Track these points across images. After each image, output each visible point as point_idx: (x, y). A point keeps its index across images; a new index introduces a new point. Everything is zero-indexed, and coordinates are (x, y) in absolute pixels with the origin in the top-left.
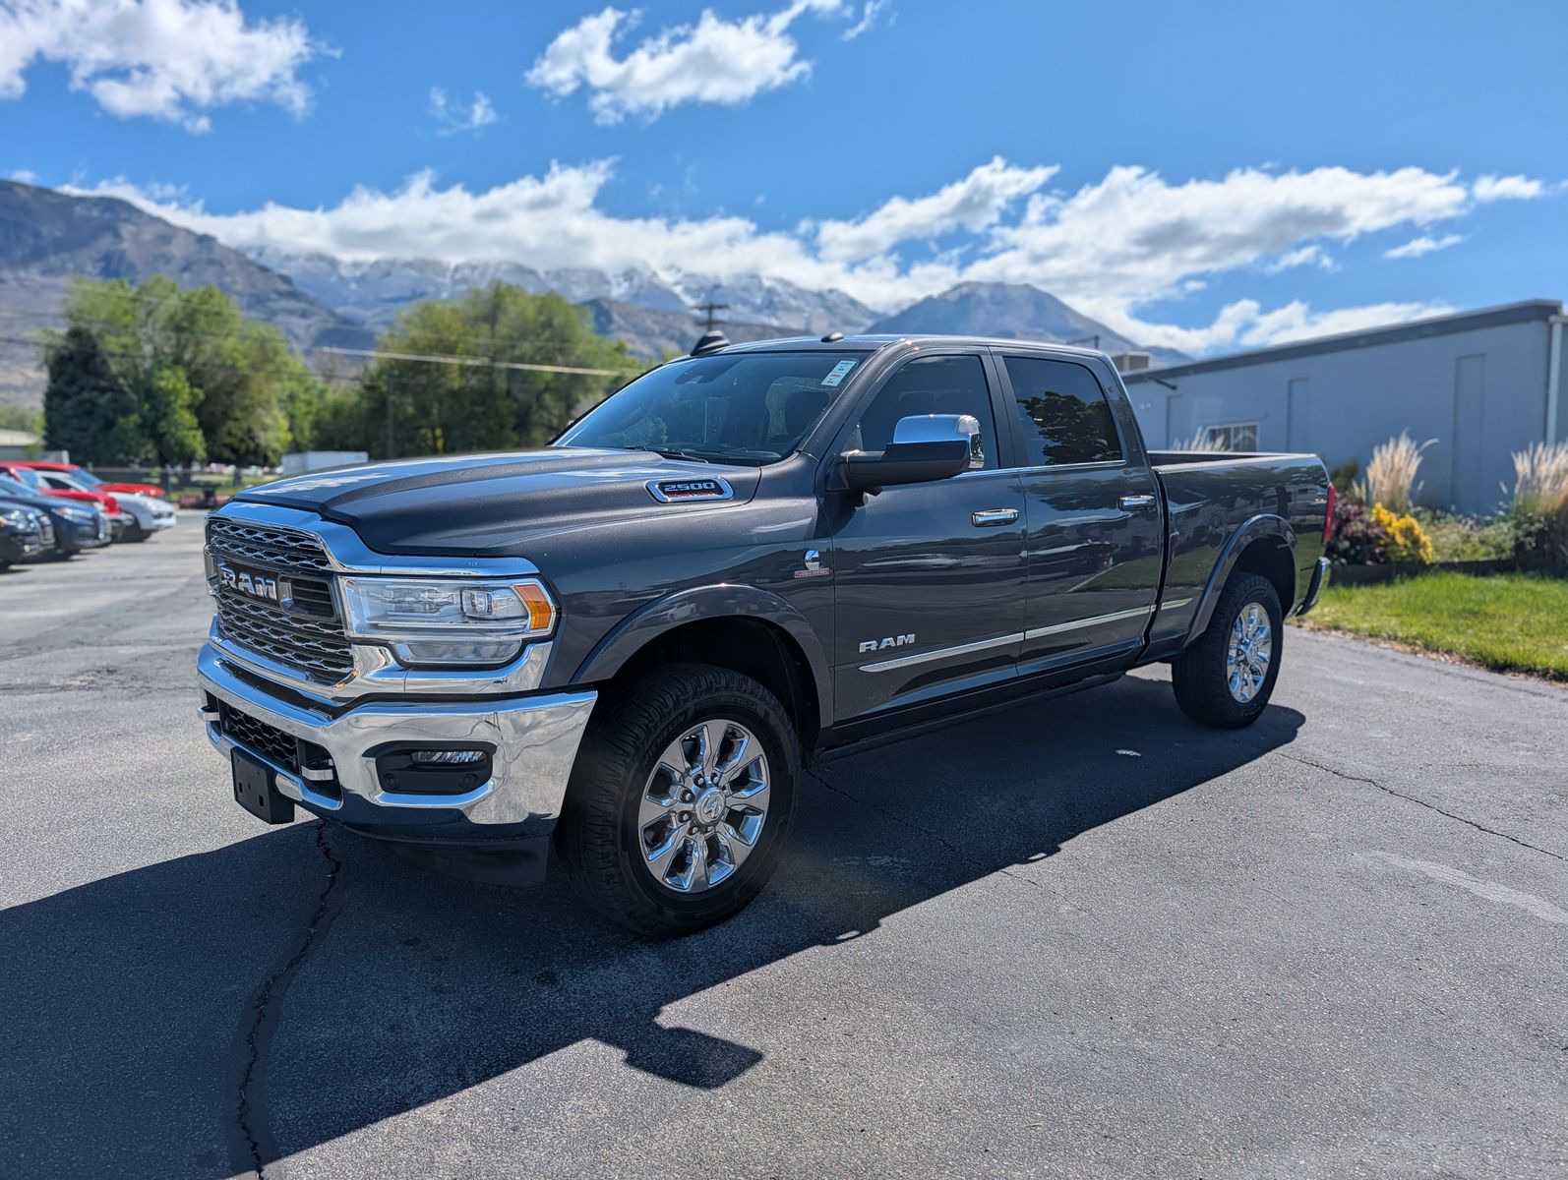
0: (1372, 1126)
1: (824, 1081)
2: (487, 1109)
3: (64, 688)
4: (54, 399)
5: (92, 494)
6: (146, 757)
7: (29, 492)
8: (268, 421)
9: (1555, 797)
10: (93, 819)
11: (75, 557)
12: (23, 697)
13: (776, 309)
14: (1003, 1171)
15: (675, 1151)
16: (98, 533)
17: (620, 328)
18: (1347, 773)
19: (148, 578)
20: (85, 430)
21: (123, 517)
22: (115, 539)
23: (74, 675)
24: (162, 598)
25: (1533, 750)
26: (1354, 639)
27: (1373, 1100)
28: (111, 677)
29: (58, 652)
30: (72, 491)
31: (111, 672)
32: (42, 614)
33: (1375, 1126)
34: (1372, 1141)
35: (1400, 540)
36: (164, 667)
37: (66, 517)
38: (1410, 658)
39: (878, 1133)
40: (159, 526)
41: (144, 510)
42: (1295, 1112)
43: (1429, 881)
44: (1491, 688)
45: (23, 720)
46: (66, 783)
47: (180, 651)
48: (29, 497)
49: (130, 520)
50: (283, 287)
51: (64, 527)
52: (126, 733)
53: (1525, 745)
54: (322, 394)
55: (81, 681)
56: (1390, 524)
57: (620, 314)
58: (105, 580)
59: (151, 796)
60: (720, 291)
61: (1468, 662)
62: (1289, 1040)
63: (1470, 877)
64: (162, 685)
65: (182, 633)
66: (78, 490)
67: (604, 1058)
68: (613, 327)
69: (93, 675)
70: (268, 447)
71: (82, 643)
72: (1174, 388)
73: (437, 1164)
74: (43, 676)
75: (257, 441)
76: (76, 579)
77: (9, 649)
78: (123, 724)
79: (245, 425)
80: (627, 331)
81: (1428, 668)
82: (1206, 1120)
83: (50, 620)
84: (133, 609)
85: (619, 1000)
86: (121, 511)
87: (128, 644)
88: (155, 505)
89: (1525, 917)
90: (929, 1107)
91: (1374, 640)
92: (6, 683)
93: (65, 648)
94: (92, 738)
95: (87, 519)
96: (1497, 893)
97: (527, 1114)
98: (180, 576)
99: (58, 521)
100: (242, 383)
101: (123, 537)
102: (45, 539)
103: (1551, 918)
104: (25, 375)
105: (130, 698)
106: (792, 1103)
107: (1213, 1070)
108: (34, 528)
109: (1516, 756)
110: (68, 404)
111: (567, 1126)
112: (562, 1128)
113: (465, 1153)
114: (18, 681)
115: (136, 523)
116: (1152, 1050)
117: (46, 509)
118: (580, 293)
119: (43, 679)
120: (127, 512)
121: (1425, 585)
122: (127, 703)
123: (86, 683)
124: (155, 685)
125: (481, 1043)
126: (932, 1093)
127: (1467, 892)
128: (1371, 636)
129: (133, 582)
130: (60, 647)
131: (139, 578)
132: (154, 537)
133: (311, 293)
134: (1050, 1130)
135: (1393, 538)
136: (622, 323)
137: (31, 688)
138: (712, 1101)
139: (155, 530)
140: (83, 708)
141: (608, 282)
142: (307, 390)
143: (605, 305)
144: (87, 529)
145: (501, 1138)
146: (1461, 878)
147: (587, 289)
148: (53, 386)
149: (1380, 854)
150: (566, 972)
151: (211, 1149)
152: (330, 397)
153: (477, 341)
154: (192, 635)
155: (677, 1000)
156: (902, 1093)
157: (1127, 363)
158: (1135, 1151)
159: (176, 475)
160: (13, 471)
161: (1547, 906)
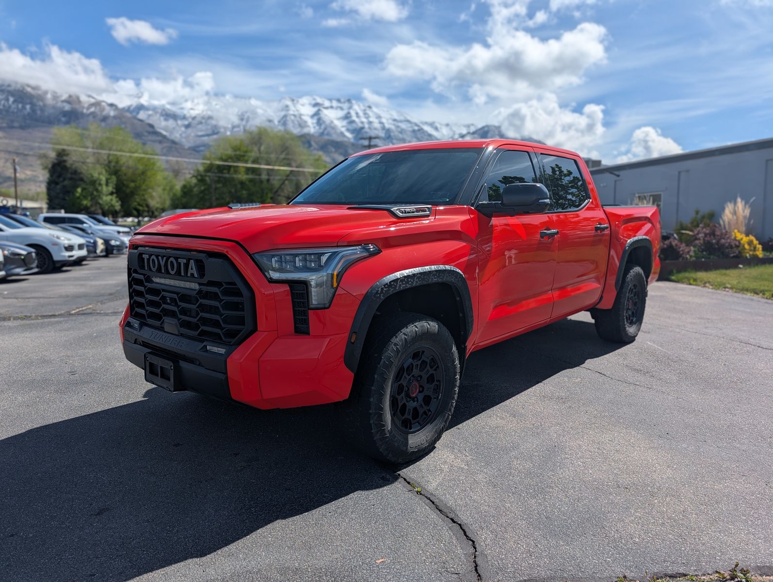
4: (51, 184)
13: (392, 139)
35: (747, 247)
50: (149, 129)
56: (741, 240)
57: (315, 142)
70: (154, 207)
72: (618, 176)
75: (148, 204)
79: (142, 198)
104: (25, 174)
110: (58, 187)
135: (744, 246)
143: (308, 137)
147: (299, 130)
157: (590, 164)
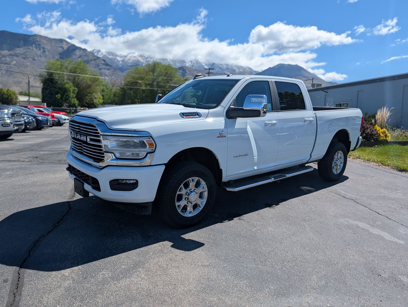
0: (315, 293)
1: (171, 271)
2: (80, 273)
3: (23, 161)
4: (44, 90)
5: (49, 114)
6: (35, 179)
7: (32, 113)
8: (96, 96)
9: (403, 206)
10: (16, 194)
11: (43, 129)
12: (12, 163)
14: (208, 298)
15: (124, 287)
16: (48, 123)
17: (188, 74)
18: (347, 197)
19: (58, 135)
20: (51, 98)
21: (56, 119)
22: (53, 125)
23: (27, 158)
24: (58, 140)
25: (403, 193)
26: (363, 161)
27: (318, 286)
28: (36, 159)
29: (26, 152)
30: (44, 113)
31: (36, 158)
32: (27, 143)
33: (316, 293)
34: (313, 296)
36: (50, 157)
37: (39, 119)
38: (377, 167)
39: (179, 286)
40: (65, 122)
41: (61, 118)
42: (295, 287)
43: (358, 227)
44: (397, 176)
45: (9, 169)
46: (13, 185)
47: (55, 153)
48: (32, 114)
49: (57, 120)
50: (103, 62)
51: (39, 122)
52: (33, 173)
53: (401, 192)
54: (111, 90)
55: (28, 160)
56: (379, 131)
57: (188, 71)
58: (47, 135)
59: (32, 189)
60: (215, 65)
61: (393, 169)
62: (301, 268)
63: (370, 227)
64: (47, 162)
65: (58, 149)
66: (45, 113)
67: (116, 261)
68: (186, 74)
69: (32, 158)
70: (96, 103)
71: (32, 150)
72: (327, 92)
73: (62, 286)
74: (19, 158)
75: (93, 101)
76: (40, 135)
77: (14, 151)
78: (33, 171)
79: (90, 97)
80: (190, 75)
81: (381, 170)
82: (269, 288)
83: (28, 145)
84: (50, 142)
85: (126, 247)
86: (55, 118)
87: (44, 151)
88: (64, 117)
89: (382, 238)
90: (195, 280)
91: (369, 162)
92: (10, 159)
93: (28, 151)
94: (24, 174)
95: (45, 120)
96: (376, 231)
97: (90, 275)
98: (65, 135)
99: (37, 120)
100: (89, 86)
101: (56, 125)
102: (34, 125)
103: (389, 239)
105: (38, 165)
106: (160, 276)
107: (277, 274)
108: (31, 121)
109: (397, 195)
110: (47, 91)
111: (99, 278)
112: (97, 279)
113: (70, 284)
114: (13, 159)
115: (59, 121)
116: (262, 268)
117: (35, 117)
118: (178, 65)
119: (19, 159)
120: (57, 118)
121: (387, 147)
122: (37, 166)
123: (29, 160)
124: (45, 161)
125: (86, 256)
126: (198, 276)
127: (368, 231)
128: (368, 161)
129: (53, 136)
130: (27, 151)
131: (55, 135)
132: (64, 125)
133: (110, 64)
134: (225, 288)
135: (380, 134)
136: (189, 73)
137: (15, 161)
138: (139, 274)
139: (64, 123)
140: (25, 166)
141: (185, 62)
142: (107, 89)
143: (185, 68)
144: (45, 122)
145: (81, 281)
146: (367, 227)
147: (180, 64)
148: (44, 86)
149: (347, 219)
150: (116, 239)
151: (8, 278)
152: (113, 91)
153: (149, 77)
154: (60, 149)
155: (141, 248)
156: (190, 276)
157: (315, 85)
158: (246, 295)
159: (73, 110)
160: (29, 107)
161: (389, 236)
